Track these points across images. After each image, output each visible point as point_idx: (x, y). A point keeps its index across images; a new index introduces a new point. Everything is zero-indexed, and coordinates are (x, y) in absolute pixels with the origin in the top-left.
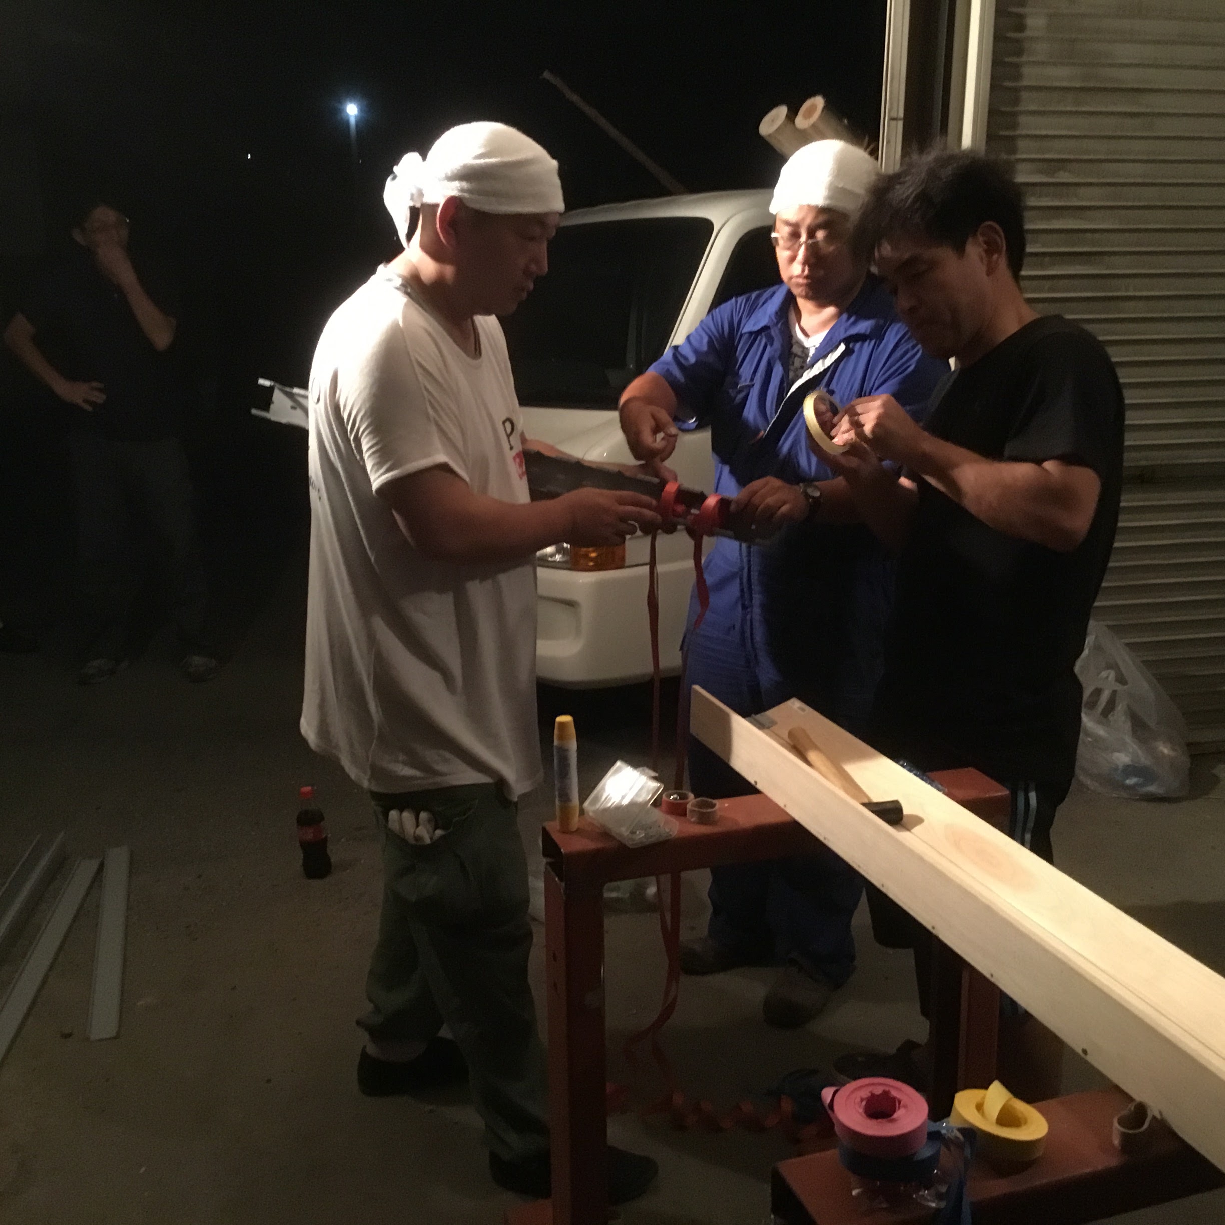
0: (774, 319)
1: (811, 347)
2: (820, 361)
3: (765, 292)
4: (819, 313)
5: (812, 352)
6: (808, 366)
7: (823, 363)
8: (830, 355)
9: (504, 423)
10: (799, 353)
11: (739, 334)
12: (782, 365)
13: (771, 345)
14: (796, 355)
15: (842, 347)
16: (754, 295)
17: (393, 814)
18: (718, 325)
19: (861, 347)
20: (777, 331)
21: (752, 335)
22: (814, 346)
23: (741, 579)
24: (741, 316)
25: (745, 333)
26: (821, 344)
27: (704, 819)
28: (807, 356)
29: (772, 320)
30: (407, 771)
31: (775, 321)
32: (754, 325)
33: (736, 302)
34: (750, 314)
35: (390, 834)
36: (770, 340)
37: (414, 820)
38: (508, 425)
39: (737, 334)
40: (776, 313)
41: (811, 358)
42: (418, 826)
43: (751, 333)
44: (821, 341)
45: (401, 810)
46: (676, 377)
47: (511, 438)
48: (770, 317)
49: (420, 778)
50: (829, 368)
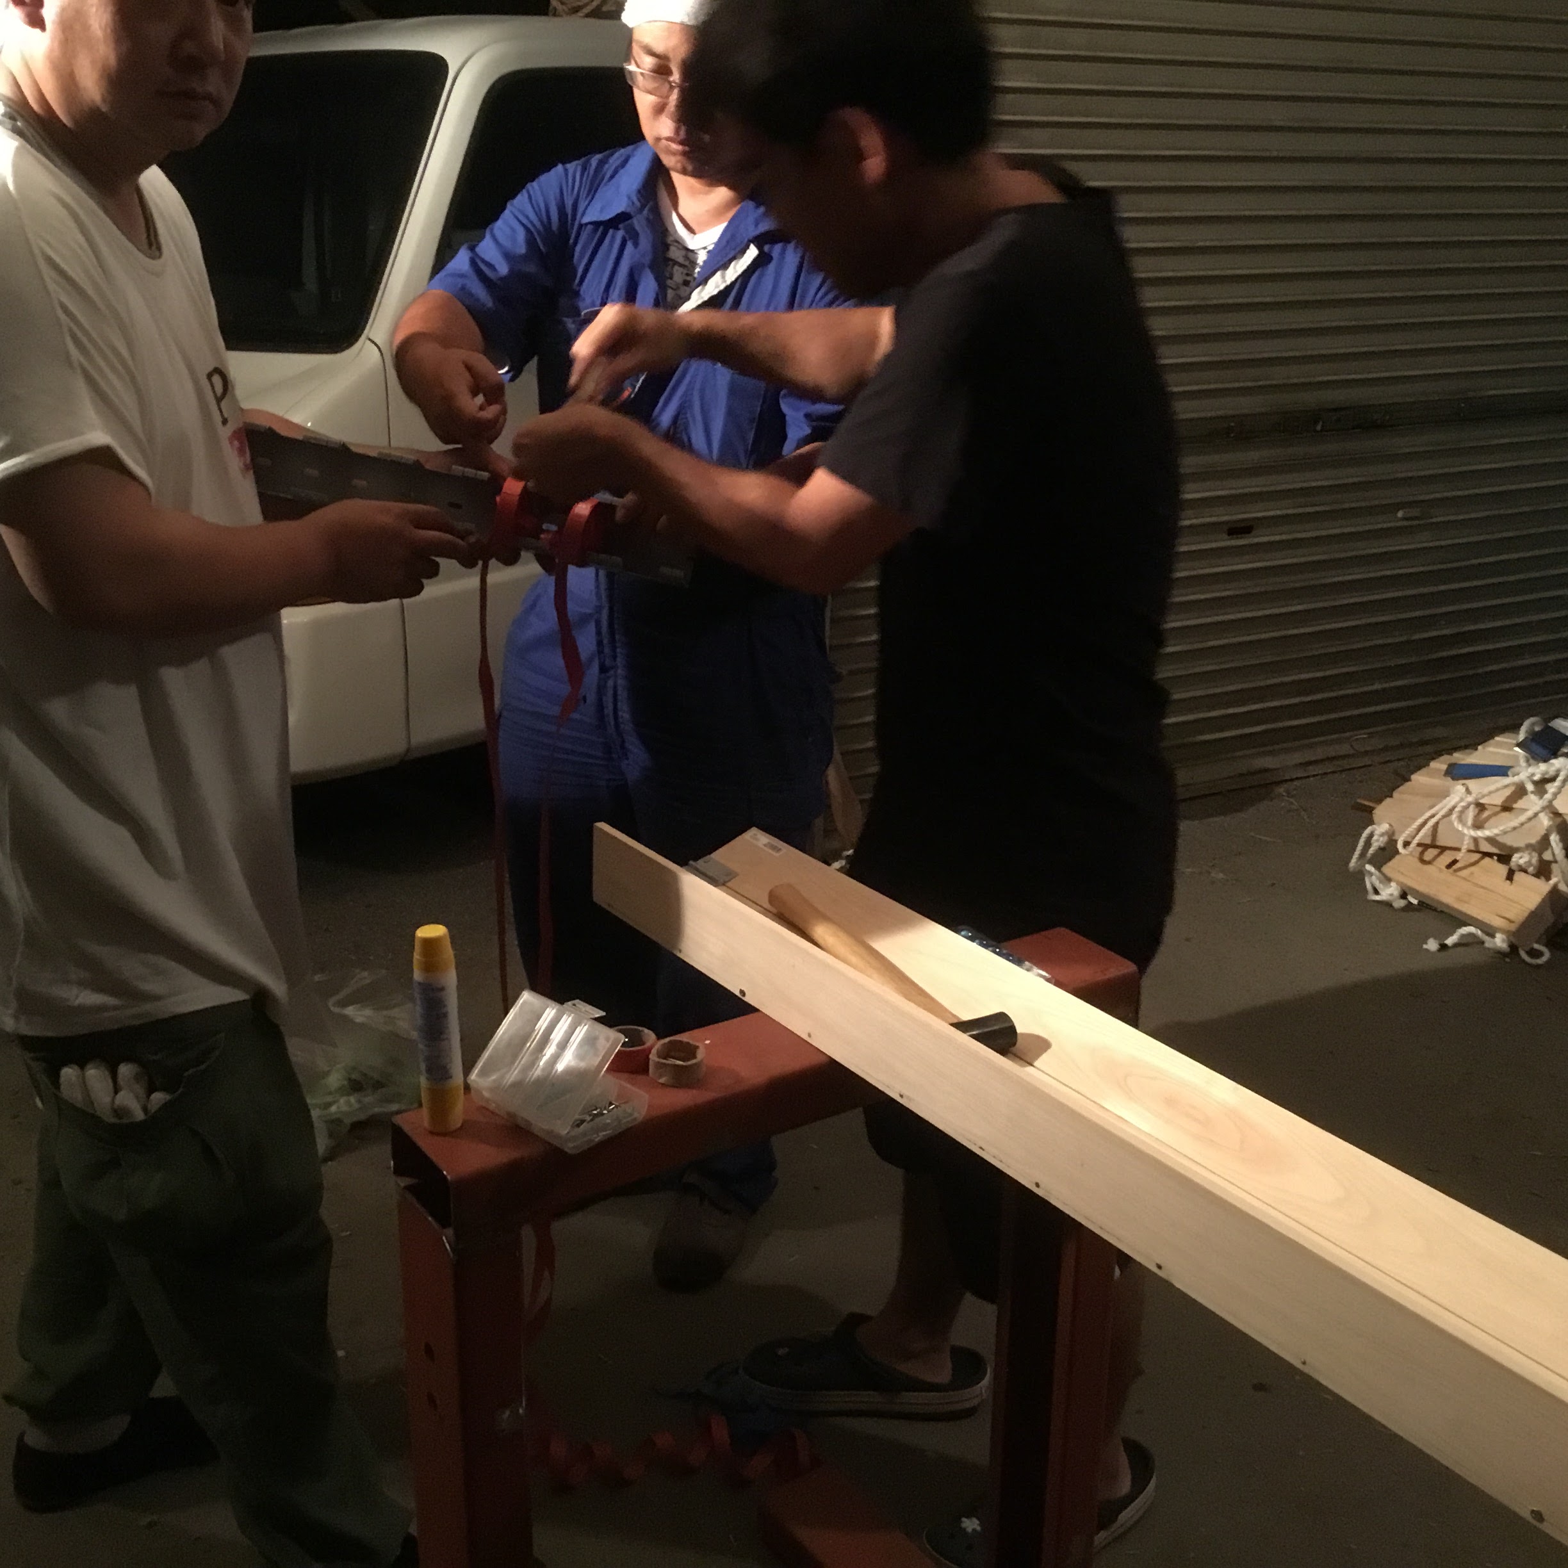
0: (635, 199)
1: (699, 249)
2: (719, 274)
3: (612, 155)
4: (707, 193)
5: (702, 257)
6: (698, 281)
7: (723, 277)
8: (733, 264)
9: (210, 376)
10: (681, 260)
11: (577, 223)
12: (657, 279)
13: (636, 245)
14: (676, 263)
15: (752, 252)
16: (595, 160)
17: (68, 1073)
18: (540, 210)
19: (783, 251)
20: (644, 222)
21: (599, 227)
22: (705, 248)
23: (598, 623)
24: (578, 195)
25: (586, 224)
26: (717, 244)
27: (683, 1078)
28: (694, 263)
29: (633, 203)
30: (90, 998)
31: (638, 204)
32: (602, 210)
33: (566, 170)
34: (593, 190)
35: (63, 1107)
36: (633, 235)
37: (110, 1081)
38: (217, 379)
39: (573, 225)
40: (639, 191)
41: (701, 267)
42: (116, 1092)
43: (596, 224)
44: (716, 239)
45: (82, 1066)
46: (478, 300)
47: (223, 404)
48: (629, 198)
49: (115, 1008)
50: (733, 284)
